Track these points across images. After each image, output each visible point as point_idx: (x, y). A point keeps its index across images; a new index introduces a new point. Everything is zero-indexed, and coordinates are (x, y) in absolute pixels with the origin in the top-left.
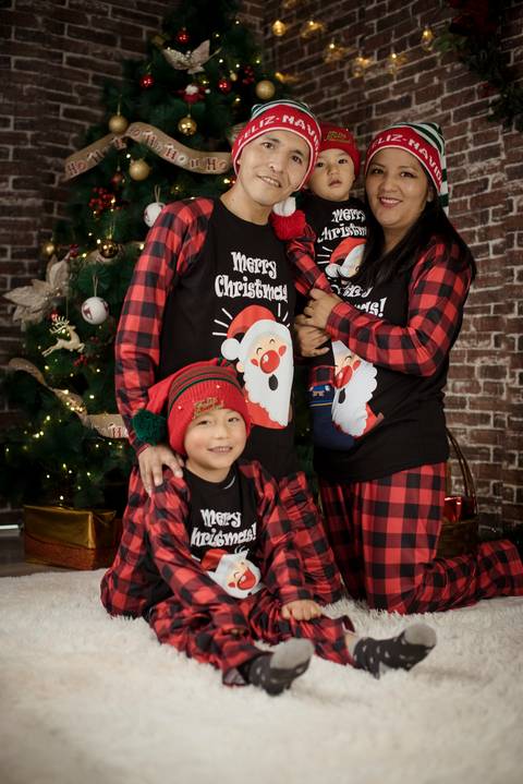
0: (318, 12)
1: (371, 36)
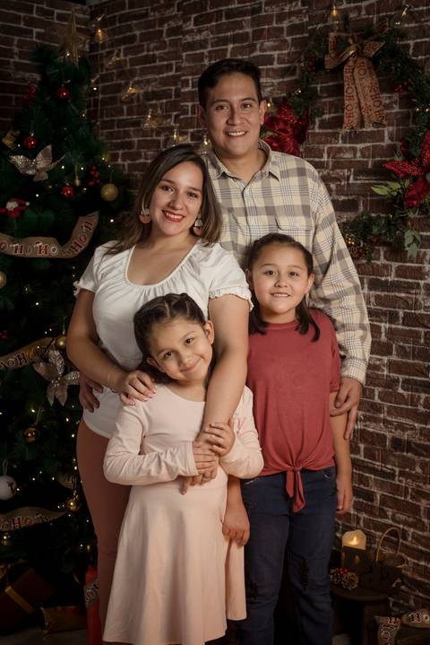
1: (186, 116)
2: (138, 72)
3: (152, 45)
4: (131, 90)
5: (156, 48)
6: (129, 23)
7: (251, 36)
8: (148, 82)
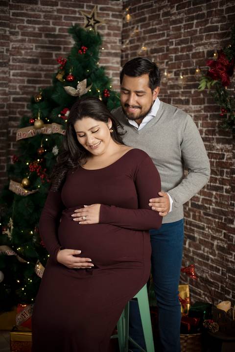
0: (147, 42)
1: (172, 62)
2: (148, 38)
3: (155, 22)
4: (144, 48)
5: (157, 24)
6: (143, 10)
7: (206, 15)
8: (153, 43)
